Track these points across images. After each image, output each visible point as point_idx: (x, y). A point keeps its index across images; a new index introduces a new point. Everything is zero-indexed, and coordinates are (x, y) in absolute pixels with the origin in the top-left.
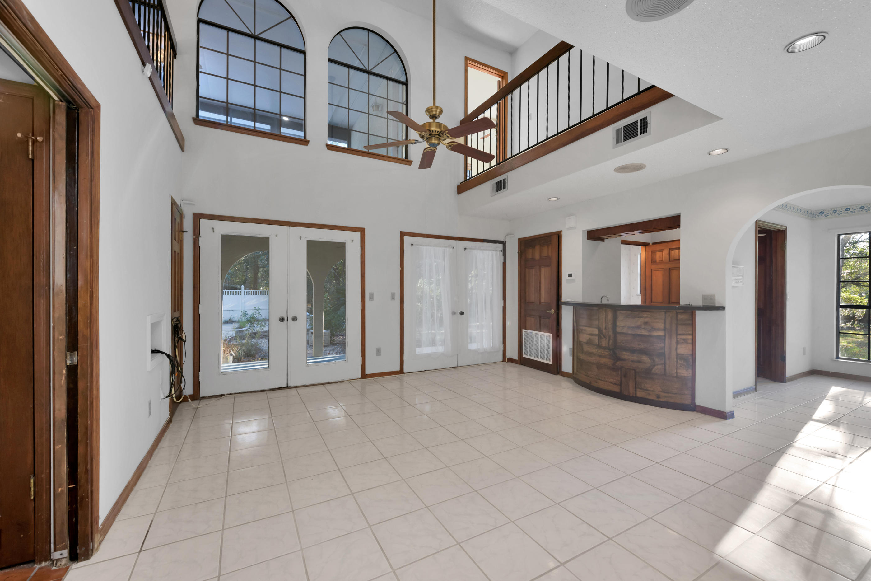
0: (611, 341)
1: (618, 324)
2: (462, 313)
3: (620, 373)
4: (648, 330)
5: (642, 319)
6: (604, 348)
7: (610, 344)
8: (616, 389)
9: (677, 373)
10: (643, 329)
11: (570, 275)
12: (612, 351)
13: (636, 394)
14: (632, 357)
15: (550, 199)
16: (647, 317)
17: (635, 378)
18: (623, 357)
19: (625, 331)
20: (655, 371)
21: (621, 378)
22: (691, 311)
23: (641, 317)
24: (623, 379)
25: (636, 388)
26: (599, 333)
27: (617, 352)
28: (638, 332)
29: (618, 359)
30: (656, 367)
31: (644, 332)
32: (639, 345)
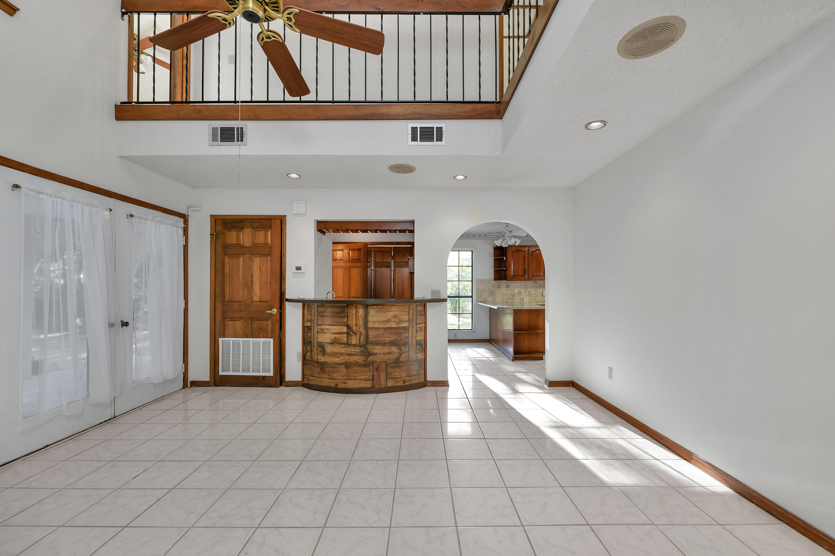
0: (362, 338)
1: (370, 319)
2: (125, 324)
3: (372, 368)
4: (396, 322)
5: (391, 313)
6: (355, 346)
7: (362, 340)
8: (368, 385)
9: (416, 357)
10: (392, 322)
11: (298, 268)
12: (363, 348)
13: (387, 385)
14: (383, 350)
15: (289, 175)
16: (396, 311)
17: (386, 369)
18: (375, 351)
19: (376, 326)
20: (402, 359)
21: (373, 372)
22: (424, 303)
23: (391, 311)
24: (375, 373)
25: (387, 379)
26: (348, 331)
27: (369, 348)
28: (388, 325)
29: (370, 354)
30: (402, 356)
31: (394, 325)
32: (389, 337)
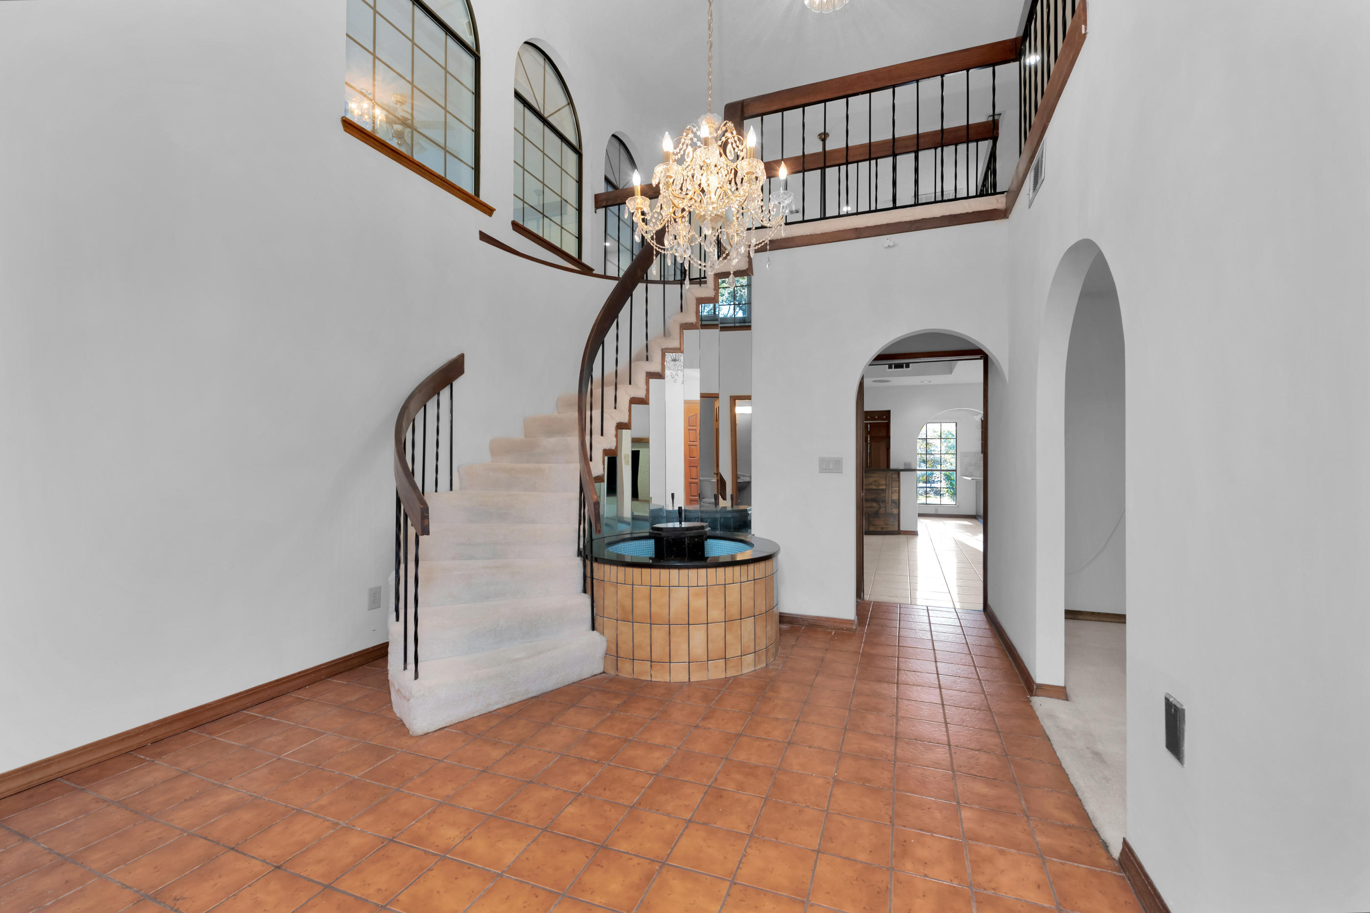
4: (876, 485)
5: (872, 479)
9: (892, 512)
10: (873, 485)
13: (869, 529)
22: (898, 472)
23: (872, 477)
25: (869, 525)
28: (870, 487)
30: (881, 509)
31: (874, 487)
